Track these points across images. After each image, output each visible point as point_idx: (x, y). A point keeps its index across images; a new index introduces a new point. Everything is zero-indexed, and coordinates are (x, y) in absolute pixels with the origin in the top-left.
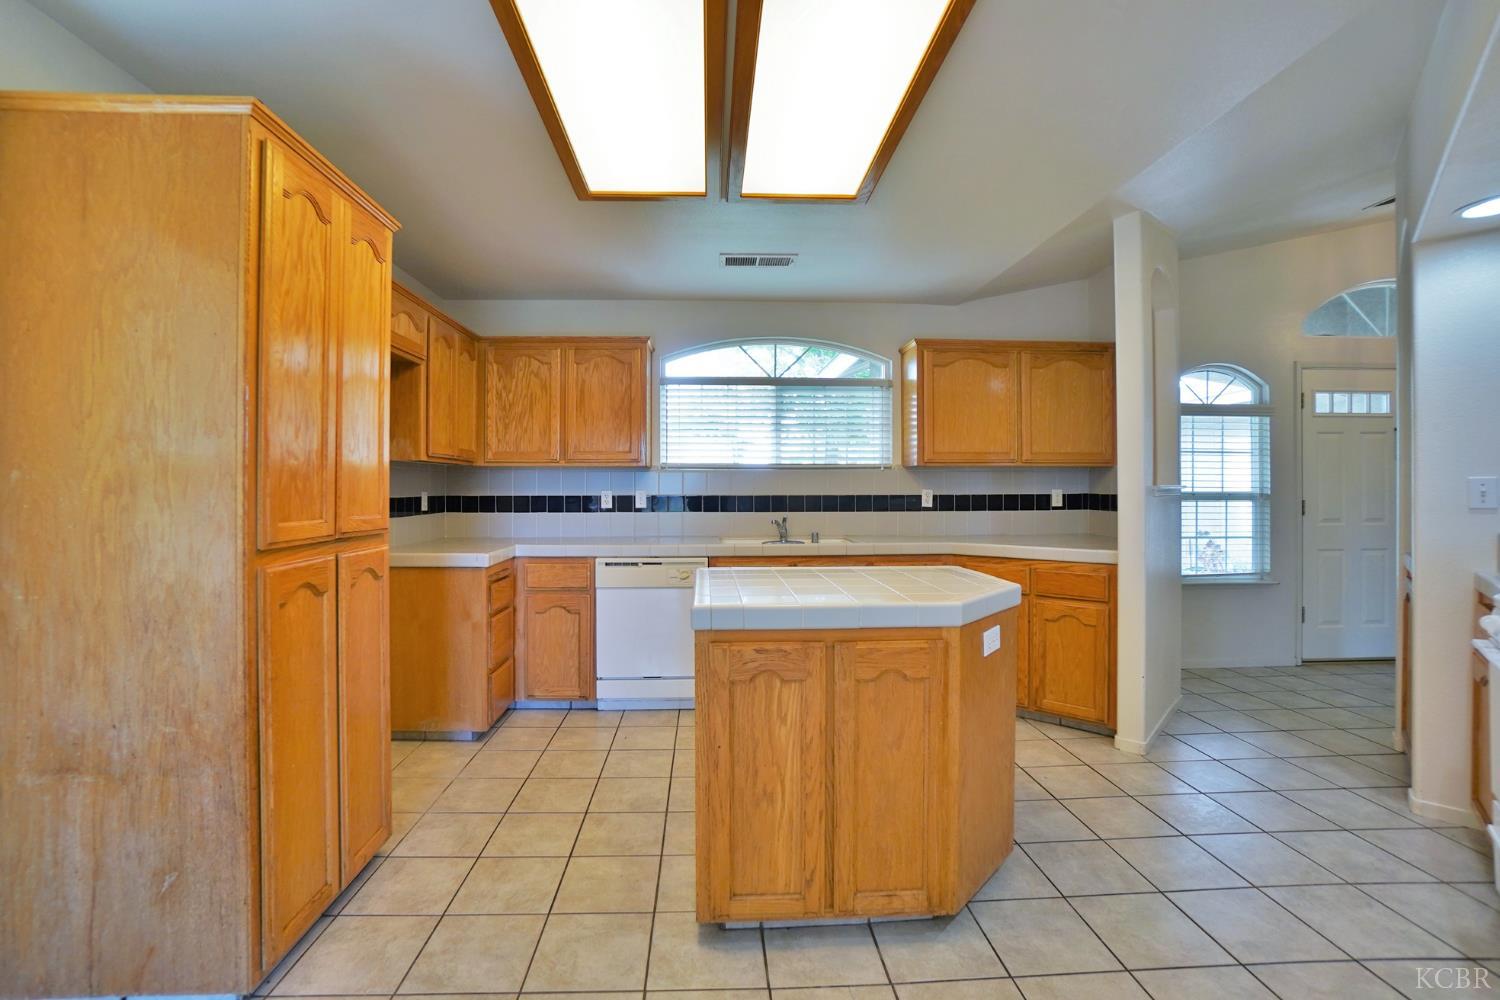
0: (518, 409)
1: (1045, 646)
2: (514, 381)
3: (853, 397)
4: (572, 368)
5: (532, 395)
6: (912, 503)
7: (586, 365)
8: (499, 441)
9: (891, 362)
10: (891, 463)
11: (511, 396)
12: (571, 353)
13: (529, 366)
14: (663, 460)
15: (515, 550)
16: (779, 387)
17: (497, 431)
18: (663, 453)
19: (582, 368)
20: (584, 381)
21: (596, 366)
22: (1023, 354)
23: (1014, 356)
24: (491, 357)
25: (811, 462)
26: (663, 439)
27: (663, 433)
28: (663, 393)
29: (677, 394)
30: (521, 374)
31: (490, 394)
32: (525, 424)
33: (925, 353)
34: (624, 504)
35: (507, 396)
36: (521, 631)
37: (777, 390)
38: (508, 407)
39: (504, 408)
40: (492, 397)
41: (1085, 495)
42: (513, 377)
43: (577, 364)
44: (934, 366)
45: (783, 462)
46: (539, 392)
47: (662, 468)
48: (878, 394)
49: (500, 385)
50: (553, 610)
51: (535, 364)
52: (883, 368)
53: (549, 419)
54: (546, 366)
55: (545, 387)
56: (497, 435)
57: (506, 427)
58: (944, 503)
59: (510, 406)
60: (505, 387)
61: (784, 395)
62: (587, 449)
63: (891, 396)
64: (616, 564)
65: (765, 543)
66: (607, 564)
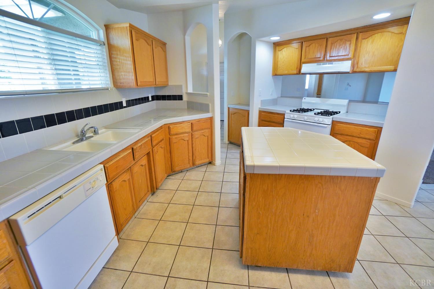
6: (120, 105)
10: (110, 86)
22: (153, 41)
41: (154, 96)
44: (136, 40)
48: (98, 48)
52: (94, 32)
63: (105, 50)
64: (37, 211)
65: (74, 143)
66: (28, 217)
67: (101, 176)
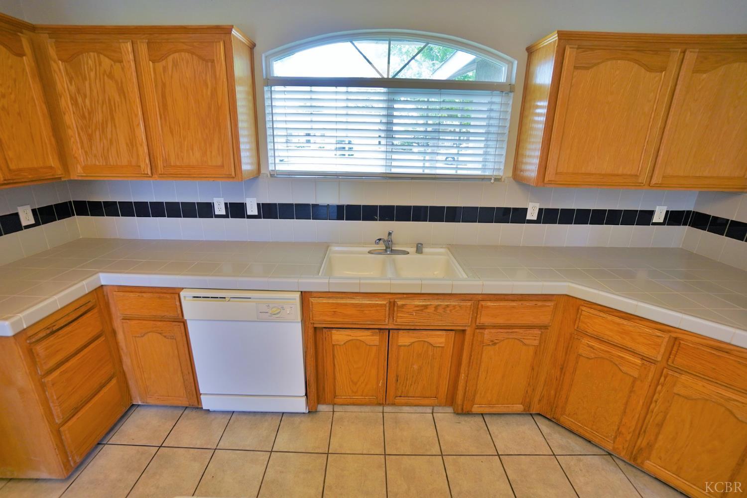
0: (99, 117)
1: (665, 417)
2: (87, 83)
3: (471, 103)
4: (148, 67)
5: (109, 100)
6: (517, 215)
7: (164, 62)
8: (86, 152)
9: (516, 62)
10: (501, 174)
11: (87, 101)
12: (143, 48)
13: (100, 64)
14: (271, 168)
15: (99, 279)
16: (391, 90)
17: (82, 143)
18: (271, 160)
19: (160, 65)
20: (164, 85)
21: (175, 64)
22: (687, 53)
23: (676, 56)
24: (52, 52)
25: (420, 171)
26: (270, 146)
27: (269, 139)
28: (267, 95)
29: (283, 96)
30: (92, 74)
31: (63, 100)
32: (109, 136)
33: (568, 51)
34: (236, 210)
35: (84, 102)
36: (124, 348)
37: (388, 93)
38: (86, 114)
39: (83, 117)
40: (65, 102)
41: (689, 212)
42: (84, 79)
43: (153, 62)
44: (576, 68)
45: (394, 170)
46: (117, 98)
47: (272, 176)
48: (497, 99)
49: (73, 88)
50: (150, 334)
51: (106, 62)
52: (504, 69)
53: (132, 129)
54: (118, 64)
55: (122, 91)
56: (82, 147)
57: (90, 138)
58: (548, 216)
59: (89, 113)
60: (78, 91)
61: (396, 98)
62: (178, 164)
63: (511, 102)
64: (203, 297)
65: (370, 252)
66: (194, 297)
67: (291, 308)
